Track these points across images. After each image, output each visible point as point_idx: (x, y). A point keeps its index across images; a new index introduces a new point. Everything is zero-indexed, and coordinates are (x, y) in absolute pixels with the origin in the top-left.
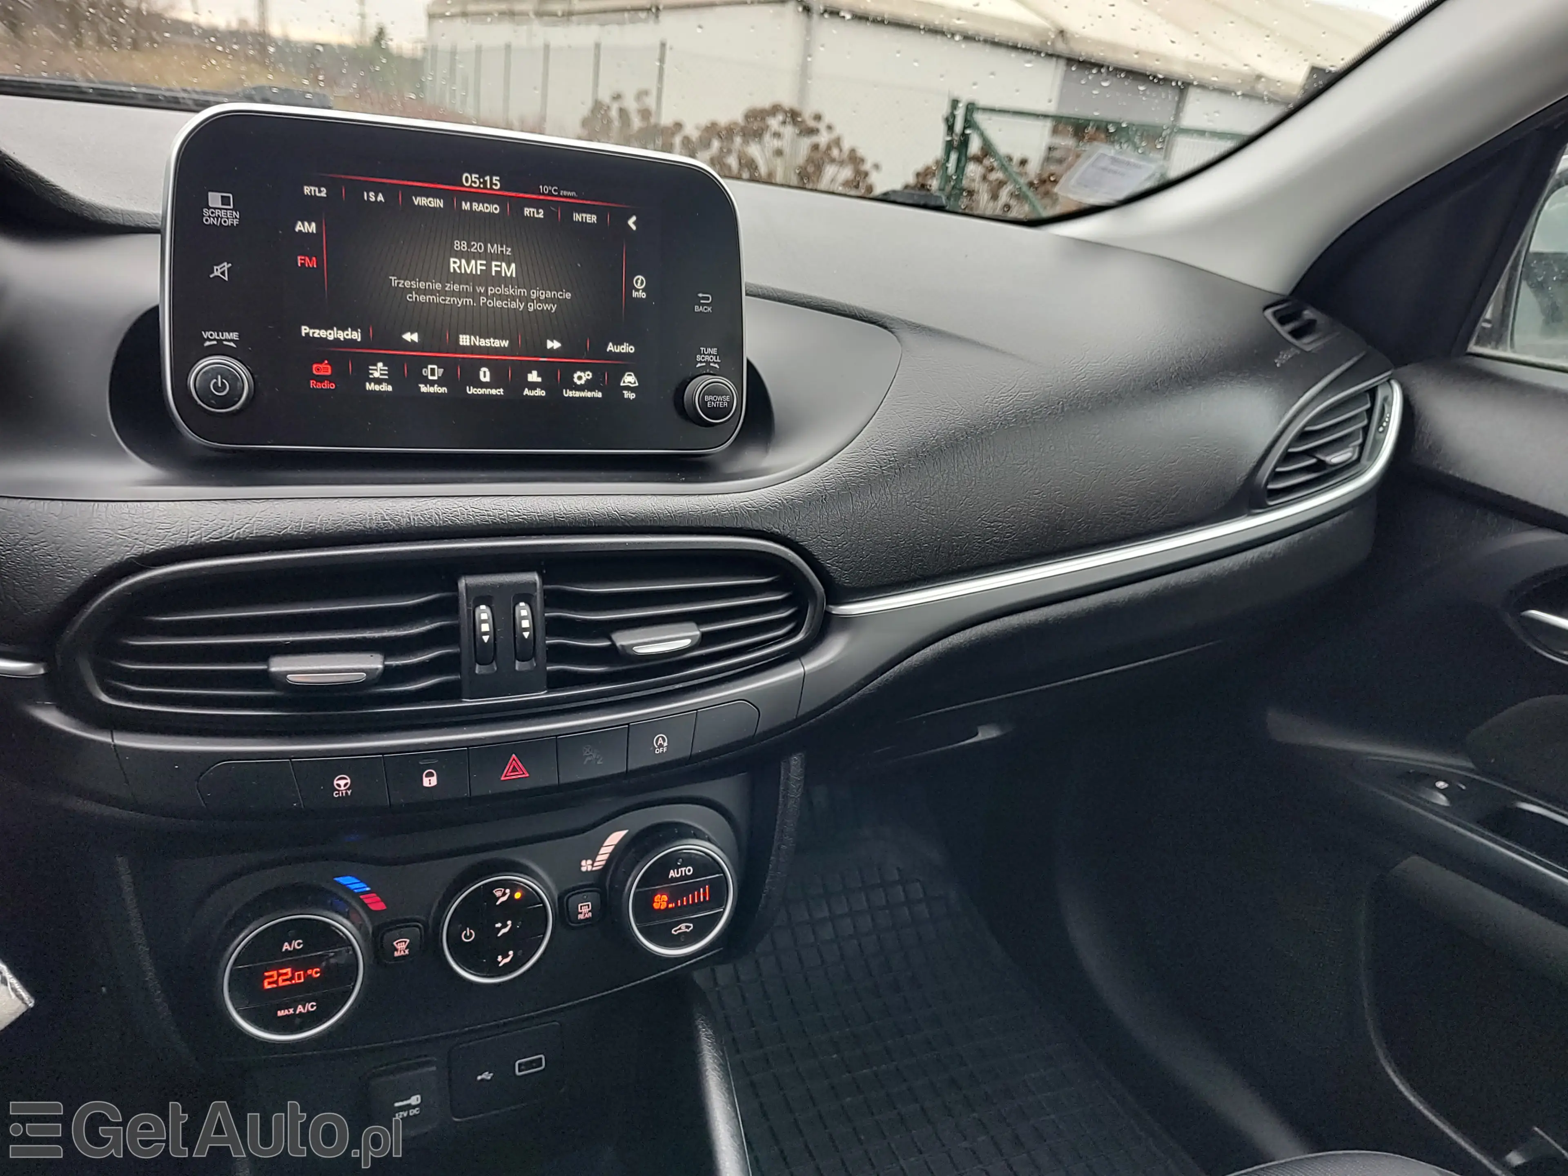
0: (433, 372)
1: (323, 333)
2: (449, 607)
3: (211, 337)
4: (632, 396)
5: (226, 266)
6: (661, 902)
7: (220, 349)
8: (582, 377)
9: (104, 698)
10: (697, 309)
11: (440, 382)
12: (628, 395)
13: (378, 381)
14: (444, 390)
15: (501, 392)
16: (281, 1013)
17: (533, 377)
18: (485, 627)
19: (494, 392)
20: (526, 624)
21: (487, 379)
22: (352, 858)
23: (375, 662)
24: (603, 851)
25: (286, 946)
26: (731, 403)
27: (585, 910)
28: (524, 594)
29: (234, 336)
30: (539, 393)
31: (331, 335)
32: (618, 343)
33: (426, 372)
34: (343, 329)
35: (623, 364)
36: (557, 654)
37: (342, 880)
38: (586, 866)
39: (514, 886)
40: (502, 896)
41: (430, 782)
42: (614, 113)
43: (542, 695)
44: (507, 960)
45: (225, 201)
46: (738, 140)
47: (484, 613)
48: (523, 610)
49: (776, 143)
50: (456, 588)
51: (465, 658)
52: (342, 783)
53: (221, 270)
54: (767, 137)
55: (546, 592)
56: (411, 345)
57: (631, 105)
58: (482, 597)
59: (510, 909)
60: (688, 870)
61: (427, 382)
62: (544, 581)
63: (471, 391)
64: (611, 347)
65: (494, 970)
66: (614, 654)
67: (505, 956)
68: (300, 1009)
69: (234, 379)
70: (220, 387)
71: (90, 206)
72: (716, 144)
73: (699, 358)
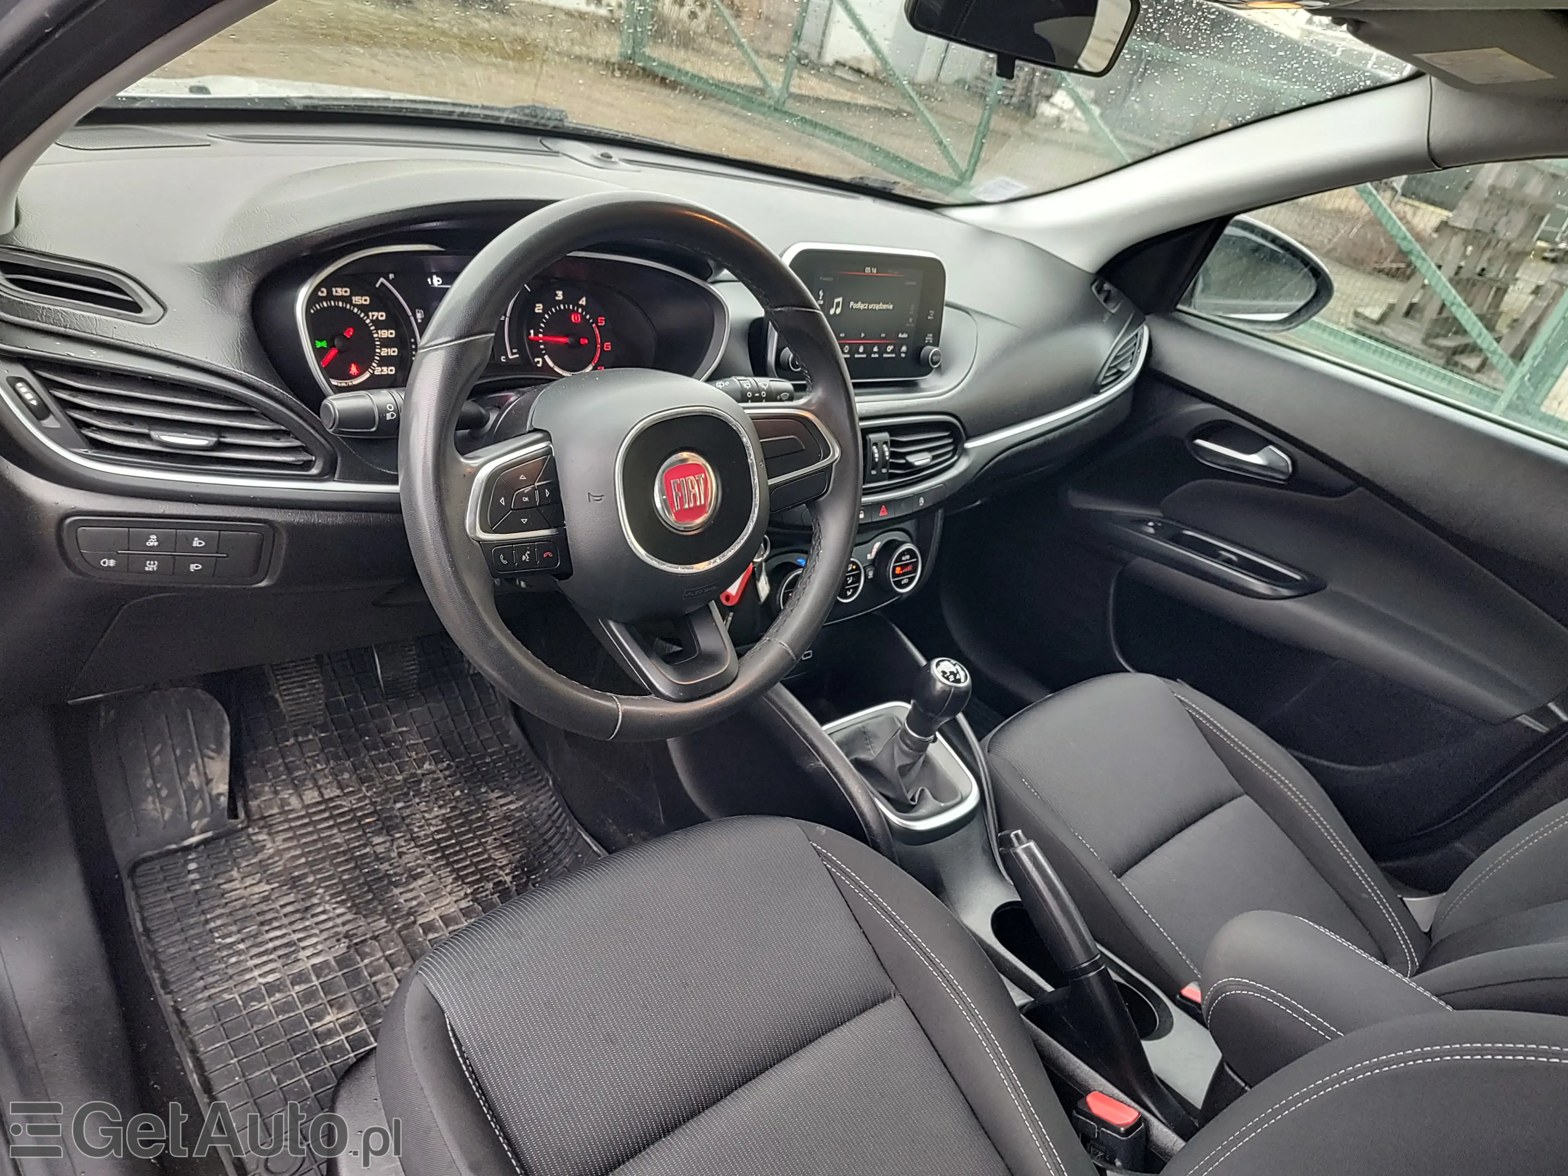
6: (898, 570)
8: (890, 348)
10: (928, 318)
12: (902, 355)
17: (875, 349)
18: (876, 455)
21: (862, 351)
24: (873, 550)
26: (940, 359)
27: (871, 574)
28: (886, 441)
32: (902, 333)
35: (903, 341)
36: (891, 466)
38: (869, 556)
41: (861, 516)
43: (887, 482)
47: (875, 449)
48: (885, 448)
51: (869, 468)
55: (890, 441)
58: (874, 443)
60: (908, 557)
62: (890, 436)
63: (856, 356)
64: (900, 335)
65: (845, 597)
66: (907, 466)
73: (927, 338)
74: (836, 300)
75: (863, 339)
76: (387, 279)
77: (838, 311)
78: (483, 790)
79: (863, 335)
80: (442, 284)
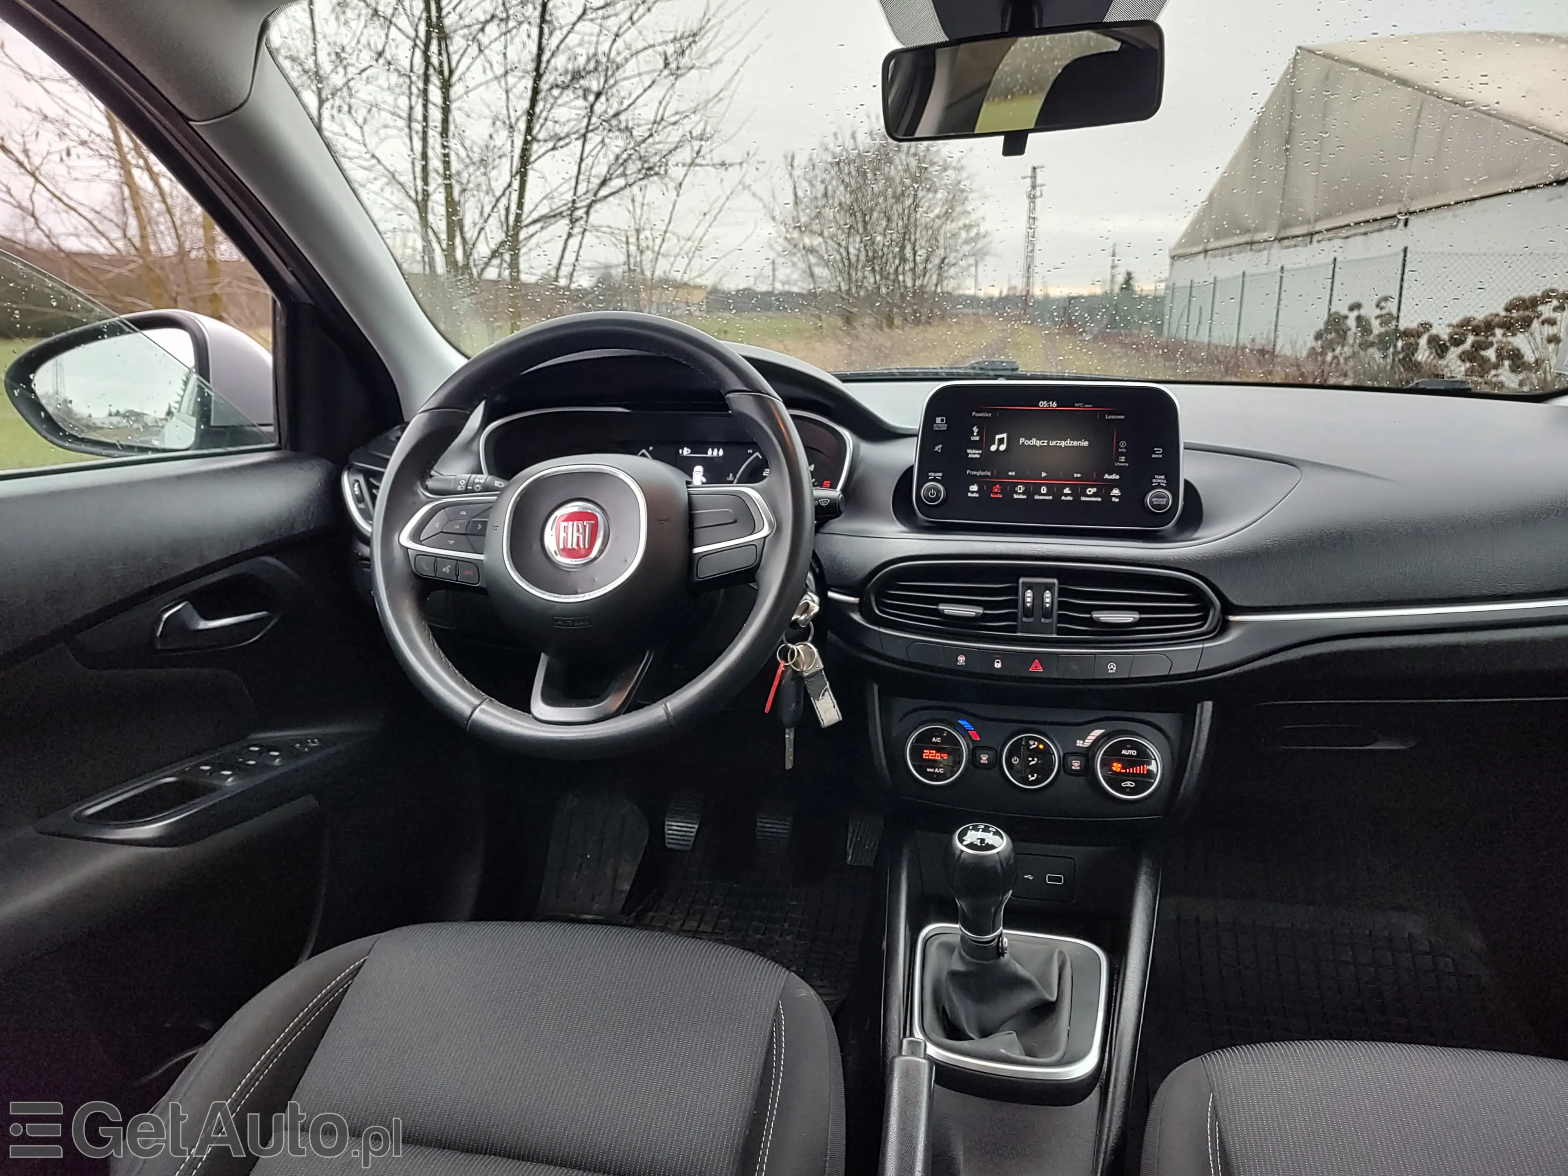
0: (1020, 488)
1: (975, 473)
2: (1014, 591)
3: (932, 475)
4: (1117, 500)
5: (940, 446)
6: (1117, 767)
7: (935, 480)
8: (1091, 491)
9: (877, 612)
10: (1154, 456)
11: (1023, 493)
12: (1114, 499)
13: (996, 493)
14: (1025, 497)
15: (1051, 498)
16: (928, 770)
17: (1067, 491)
18: (1029, 600)
19: (1047, 498)
20: (1048, 600)
21: (1045, 492)
22: (966, 713)
23: (980, 611)
24: (1089, 737)
25: (934, 740)
26: (1168, 502)
27: (1076, 764)
28: (1050, 587)
29: (940, 474)
30: (1070, 498)
31: (979, 473)
32: (1110, 474)
33: (1017, 489)
34: (984, 471)
35: (1114, 484)
36: (1062, 619)
37: (962, 722)
38: (1079, 743)
39: (1041, 741)
40: (1033, 745)
41: (998, 665)
42: (1351, 322)
43: (1055, 636)
44: (1033, 778)
45: (942, 420)
46: (1499, 332)
47: (1029, 593)
48: (1048, 594)
49: (1549, 330)
50: (1017, 582)
51: (1020, 614)
52: (961, 659)
53: (938, 448)
54: (1536, 324)
55: (1060, 589)
56: (1012, 477)
57: (1370, 311)
58: (1029, 586)
59: (1036, 752)
60: (1134, 753)
61: (1017, 493)
62: (1059, 583)
63: (1037, 497)
64: (1106, 476)
65: (1025, 781)
66: (1092, 622)
67: (1033, 776)
68: (936, 770)
69: (939, 491)
70: (932, 494)
71: (894, 427)
72: (1471, 339)
73: (1154, 481)
74: (998, 437)
75: (1044, 479)
76: (648, 450)
77: (1003, 448)
78: (815, 975)
79: (1044, 474)
80: (691, 453)
